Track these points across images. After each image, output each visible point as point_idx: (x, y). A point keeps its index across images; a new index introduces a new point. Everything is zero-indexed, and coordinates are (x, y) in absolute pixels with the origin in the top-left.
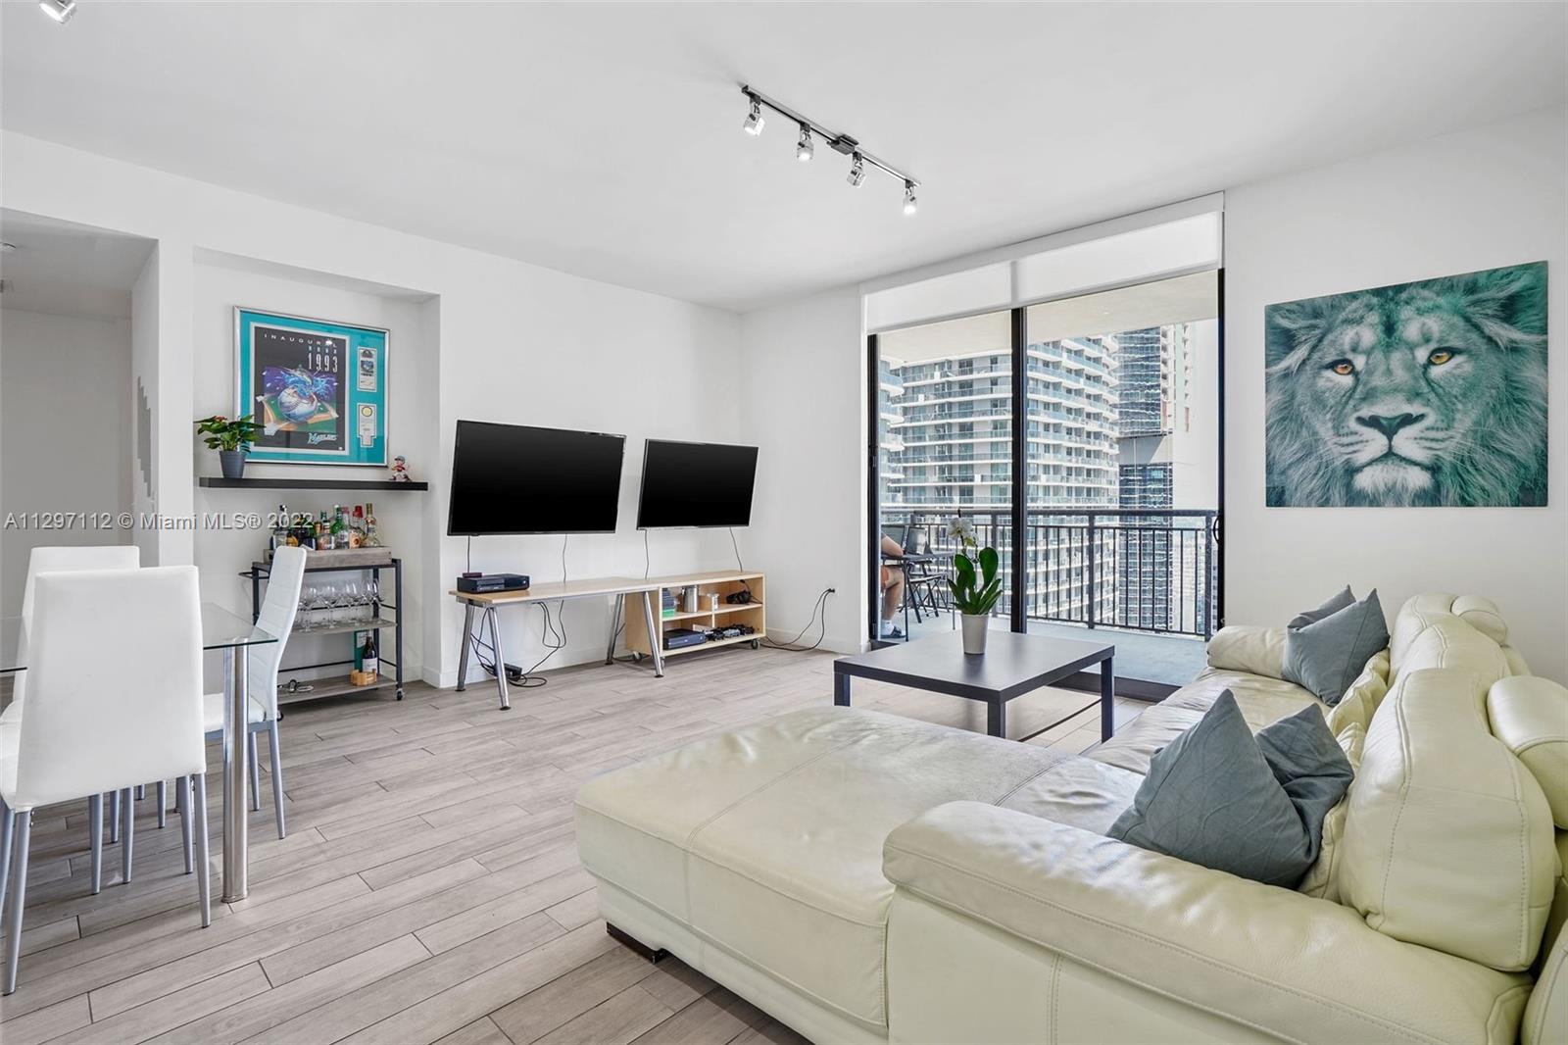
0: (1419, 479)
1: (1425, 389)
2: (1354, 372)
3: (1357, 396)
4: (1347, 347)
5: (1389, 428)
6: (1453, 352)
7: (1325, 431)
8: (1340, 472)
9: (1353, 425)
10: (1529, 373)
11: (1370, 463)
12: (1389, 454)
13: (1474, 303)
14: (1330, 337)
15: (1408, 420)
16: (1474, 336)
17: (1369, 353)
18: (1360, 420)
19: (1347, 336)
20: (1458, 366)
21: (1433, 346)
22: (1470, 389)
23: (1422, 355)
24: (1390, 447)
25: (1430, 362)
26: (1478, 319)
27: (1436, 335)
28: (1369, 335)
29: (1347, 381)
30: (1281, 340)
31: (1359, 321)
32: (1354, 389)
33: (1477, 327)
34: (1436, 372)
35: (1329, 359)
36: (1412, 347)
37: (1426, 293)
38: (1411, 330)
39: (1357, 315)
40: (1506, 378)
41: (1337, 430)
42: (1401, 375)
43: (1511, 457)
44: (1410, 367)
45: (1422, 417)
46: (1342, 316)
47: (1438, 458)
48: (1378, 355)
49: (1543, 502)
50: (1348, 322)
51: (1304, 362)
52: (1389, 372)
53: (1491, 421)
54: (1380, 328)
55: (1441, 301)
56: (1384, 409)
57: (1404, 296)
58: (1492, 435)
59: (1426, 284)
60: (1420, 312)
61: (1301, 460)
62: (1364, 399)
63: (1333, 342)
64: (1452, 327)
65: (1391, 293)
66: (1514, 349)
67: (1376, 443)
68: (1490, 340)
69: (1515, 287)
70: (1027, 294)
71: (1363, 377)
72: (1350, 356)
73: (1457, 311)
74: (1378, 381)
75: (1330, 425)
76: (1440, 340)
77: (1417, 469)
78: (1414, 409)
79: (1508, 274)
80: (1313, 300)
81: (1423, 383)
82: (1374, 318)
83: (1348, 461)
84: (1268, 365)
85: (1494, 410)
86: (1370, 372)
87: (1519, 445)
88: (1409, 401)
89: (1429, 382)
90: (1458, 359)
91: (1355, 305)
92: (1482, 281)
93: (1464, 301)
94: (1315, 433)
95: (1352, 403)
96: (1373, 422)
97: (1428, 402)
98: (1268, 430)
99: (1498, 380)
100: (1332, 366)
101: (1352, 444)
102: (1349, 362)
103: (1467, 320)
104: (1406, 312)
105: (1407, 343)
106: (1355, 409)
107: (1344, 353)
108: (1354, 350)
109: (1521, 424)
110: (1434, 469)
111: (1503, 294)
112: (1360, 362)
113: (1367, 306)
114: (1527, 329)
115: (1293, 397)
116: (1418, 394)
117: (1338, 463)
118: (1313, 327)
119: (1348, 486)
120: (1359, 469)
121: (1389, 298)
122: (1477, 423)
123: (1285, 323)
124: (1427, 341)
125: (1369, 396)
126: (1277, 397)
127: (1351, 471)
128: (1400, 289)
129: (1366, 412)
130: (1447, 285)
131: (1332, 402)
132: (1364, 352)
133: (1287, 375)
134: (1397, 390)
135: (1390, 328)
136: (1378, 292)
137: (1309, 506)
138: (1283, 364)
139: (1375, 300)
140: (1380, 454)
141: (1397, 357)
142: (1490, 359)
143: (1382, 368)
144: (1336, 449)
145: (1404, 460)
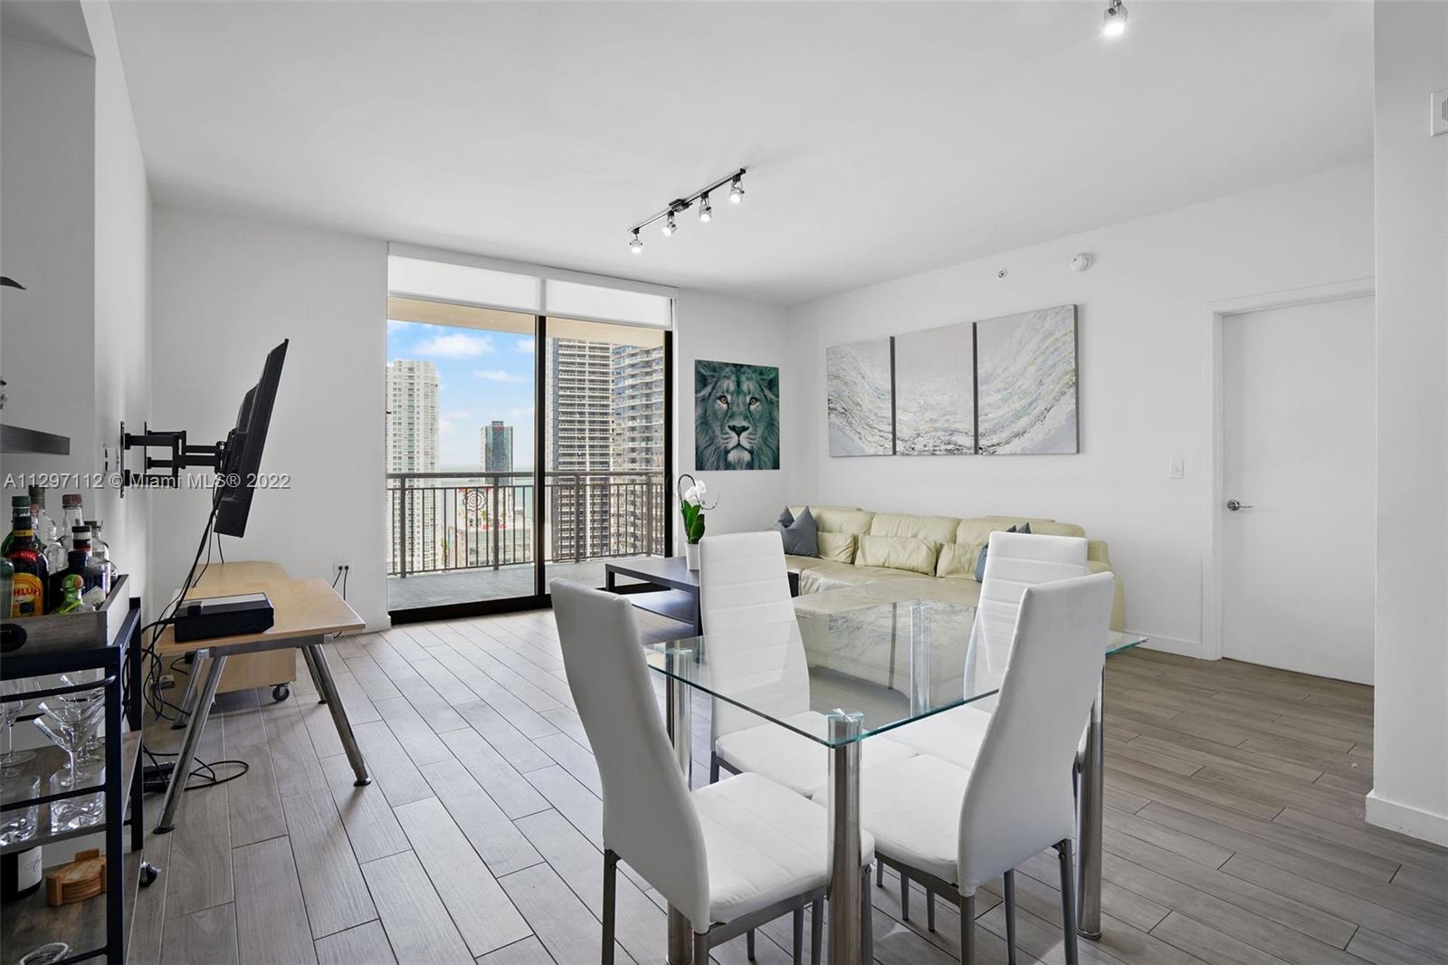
0: (747, 456)
1: (749, 415)
2: (727, 403)
3: (728, 415)
4: (725, 390)
5: (739, 431)
6: (757, 400)
7: (718, 431)
8: (723, 452)
9: (727, 429)
10: (775, 413)
11: (733, 449)
12: (739, 445)
13: (763, 380)
14: (719, 383)
15: (744, 429)
16: (762, 394)
17: (732, 394)
18: (729, 427)
19: (725, 384)
20: (758, 407)
21: (751, 396)
22: (761, 417)
23: (748, 399)
24: (739, 441)
25: (750, 404)
26: (763, 387)
27: (752, 391)
28: (729, 384)
29: (725, 406)
30: (702, 381)
31: (729, 378)
32: (727, 411)
33: (762, 390)
34: (752, 407)
35: (719, 394)
36: (745, 395)
37: (749, 371)
38: (745, 387)
39: (728, 375)
40: (770, 414)
41: (722, 430)
42: (742, 408)
43: (770, 447)
44: (745, 404)
45: (748, 428)
46: (723, 374)
47: (753, 447)
48: (735, 396)
49: (778, 468)
50: (725, 377)
51: (710, 394)
52: (738, 405)
53: (766, 432)
54: (735, 383)
55: (753, 376)
56: (739, 422)
57: (742, 370)
58: (766, 438)
59: (749, 366)
60: (747, 379)
61: (709, 445)
62: (730, 417)
63: (720, 386)
64: (756, 388)
66: (772, 402)
67: (734, 439)
68: (765, 396)
69: (772, 376)
70: (551, 308)
71: (730, 406)
72: (726, 394)
73: (757, 382)
74: (735, 409)
75: (719, 428)
76: (753, 394)
77: (746, 452)
78: (745, 424)
79: (770, 370)
80: (713, 362)
81: (748, 412)
82: (733, 378)
83: (725, 447)
84: (696, 392)
85: (767, 427)
86: (733, 404)
87: (773, 444)
88: (745, 420)
89: (750, 412)
90: (758, 403)
91: (727, 369)
92: (764, 371)
93: (759, 378)
94: (714, 432)
95: (726, 418)
96: (733, 428)
97: (749, 422)
98: (696, 428)
99: (768, 415)
100: (720, 398)
101: (727, 439)
102: (725, 397)
103: (760, 387)
104: (743, 378)
105: (744, 393)
106: (728, 421)
107: (723, 392)
108: (727, 391)
109: (773, 434)
110: (751, 452)
111: (769, 378)
112: (729, 398)
113: (731, 371)
114: (774, 395)
115: (706, 412)
116: (747, 417)
117: (722, 448)
118: (713, 376)
119: (726, 459)
120: (729, 452)
121: (738, 368)
122: (763, 432)
123: (703, 371)
124: (749, 393)
125: (732, 416)
126: (700, 411)
127: (727, 452)
128: (742, 366)
129: (731, 424)
130: (754, 369)
131: (720, 417)
132: (730, 394)
133: (704, 399)
134: (741, 414)
135: (739, 384)
136: (735, 365)
137: (712, 470)
138: (702, 393)
139: (734, 369)
140: (736, 444)
141: (741, 398)
142: (766, 405)
143: (736, 403)
144: (722, 441)
145: (743, 447)
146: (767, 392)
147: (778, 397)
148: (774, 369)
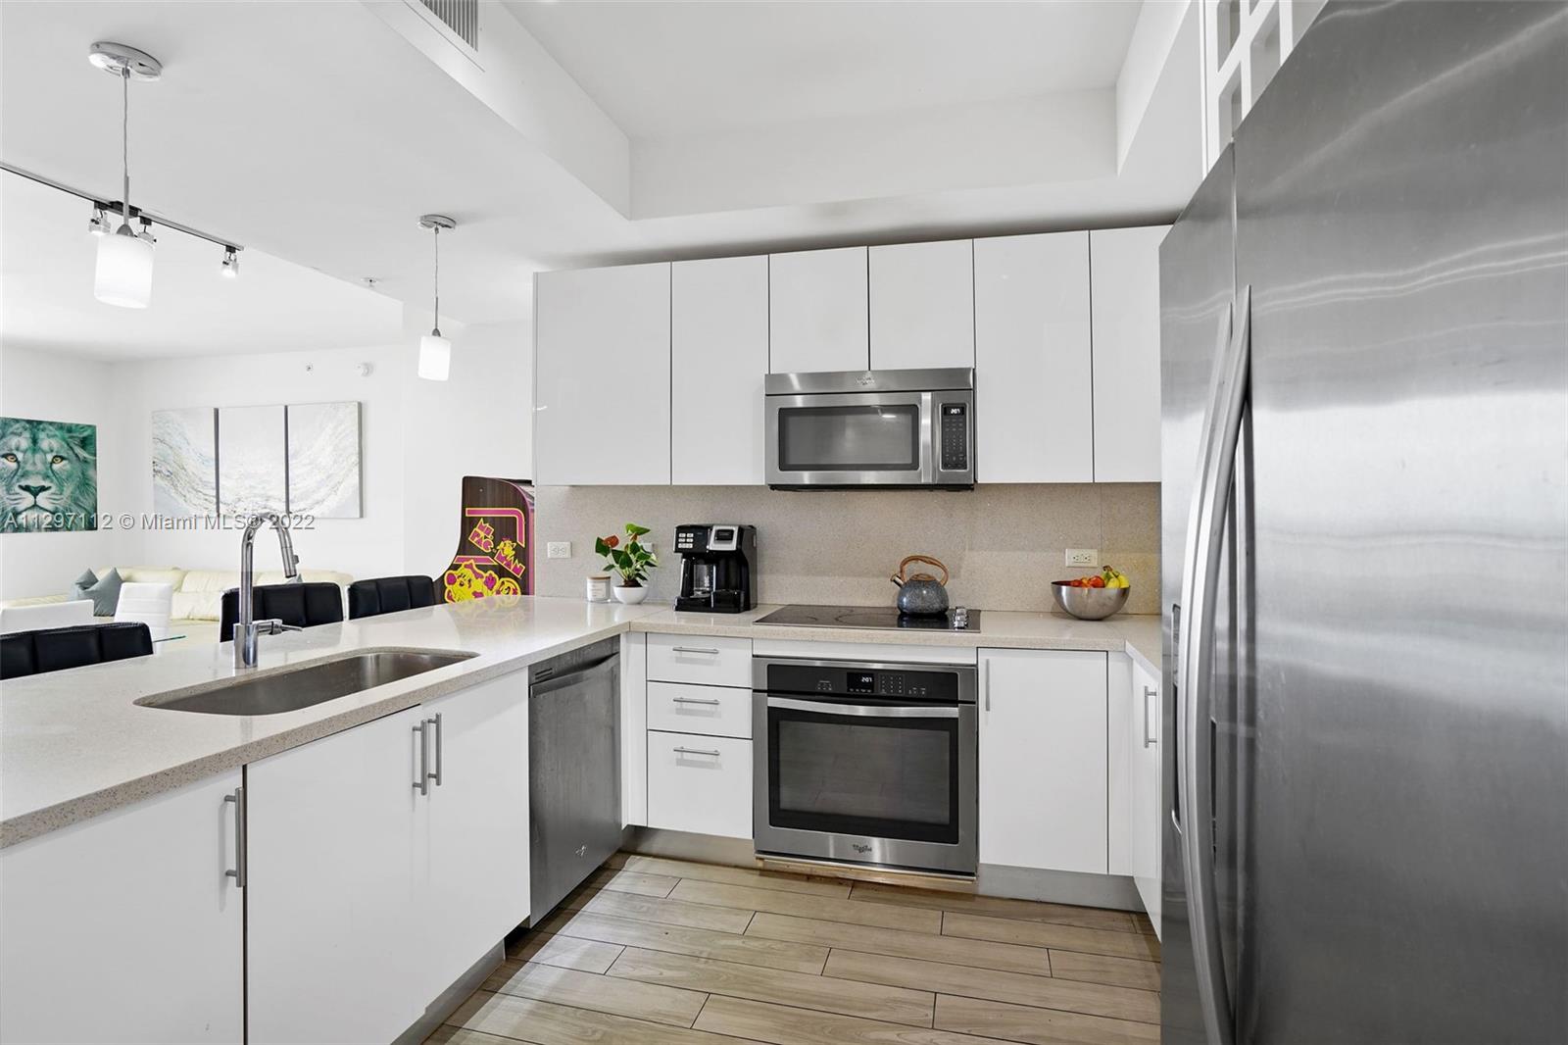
1: (51, 474)
2: (16, 461)
3: (19, 474)
4: (13, 447)
5: (35, 492)
6: (63, 458)
7: (2, 492)
8: (10, 513)
9: (17, 489)
10: (90, 472)
11: (25, 510)
12: (35, 506)
13: (71, 437)
14: (4, 440)
15: (43, 489)
16: (71, 452)
17: (25, 452)
18: (21, 487)
19: (13, 441)
20: (64, 465)
21: (54, 454)
22: (69, 477)
23: (49, 457)
24: (35, 502)
25: (53, 462)
26: (72, 445)
27: (55, 449)
28: (24, 442)
29: (14, 465)
31: (20, 435)
32: (17, 470)
33: (72, 449)
34: (55, 467)
35: (3, 452)
36: (45, 453)
37: (51, 428)
38: (45, 444)
39: (19, 431)
40: (83, 474)
41: (9, 491)
42: (40, 467)
43: (85, 509)
44: (44, 462)
45: (49, 488)
46: (11, 430)
47: (57, 508)
48: (29, 454)
50: (13, 433)
52: (34, 464)
53: (78, 492)
54: (30, 440)
55: (57, 433)
56: (32, 482)
57: (41, 426)
58: (78, 498)
59: (51, 423)
60: (48, 436)
62: (22, 476)
63: (6, 443)
64: (62, 446)
65: (35, 424)
66: (85, 461)
67: (29, 499)
68: (77, 455)
69: (85, 434)
71: (22, 464)
72: (15, 452)
73: (64, 440)
74: (29, 467)
75: (4, 488)
76: (57, 452)
78: (46, 484)
79: (84, 427)
81: (50, 471)
82: (27, 434)
83: (14, 509)
85: (78, 487)
86: (25, 462)
87: (87, 503)
88: (44, 479)
89: (53, 471)
90: (64, 462)
91: (17, 425)
92: (74, 428)
93: (67, 435)
95: (16, 477)
96: (27, 488)
97: (52, 481)
99: (80, 474)
100: (6, 456)
101: (15, 500)
102: (15, 456)
103: (68, 445)
104: (42, 435)
105: (43, 451)
106: (18, 481)
107: (11, 450)
108: (17, 449)
109: (88, 495)
111: (82, 436)
112: (20, 456)
113: (23, 427)
114: (89, 453)
116: (48, 477)
117: (9, 509)
120: (20, 513)
121: (34, 425)
122: (72, 493)
124: (52, 451)
125: (25, 475)
127: (16, 514)
128: (40, 423)
129: (24, 483)
130: (61, 426)
131: (6, 475)
132: (22, 451)
134: (38, 473)
135: (35, 441)
136: (29, 422)
139: (27, 426)
140: (30, 505)
141: (38, 456)
142: (77, 465)
143: (31, 461)
144: (8, 502)
145: (42, 508)
146: (78, 450)
147: (95, 455)
148: (90, 426)
